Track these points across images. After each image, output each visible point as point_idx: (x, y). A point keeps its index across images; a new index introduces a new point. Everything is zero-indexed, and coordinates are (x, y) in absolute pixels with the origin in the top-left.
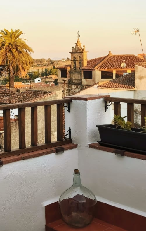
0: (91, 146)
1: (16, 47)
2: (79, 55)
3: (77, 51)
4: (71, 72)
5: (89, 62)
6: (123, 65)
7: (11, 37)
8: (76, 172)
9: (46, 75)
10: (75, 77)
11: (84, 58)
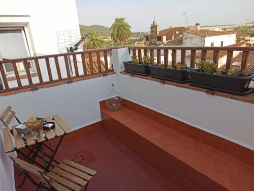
0: (121, 73)
1: (123, 26)
2: (155, 28)
3: (154, 27)
4: (151, 38)
5: (160, 32)
6: (178, 32)
7: (120, 21)
8: (113, 85)
9: (141, 40)
10: (153, 40)
11: (158, 30)
